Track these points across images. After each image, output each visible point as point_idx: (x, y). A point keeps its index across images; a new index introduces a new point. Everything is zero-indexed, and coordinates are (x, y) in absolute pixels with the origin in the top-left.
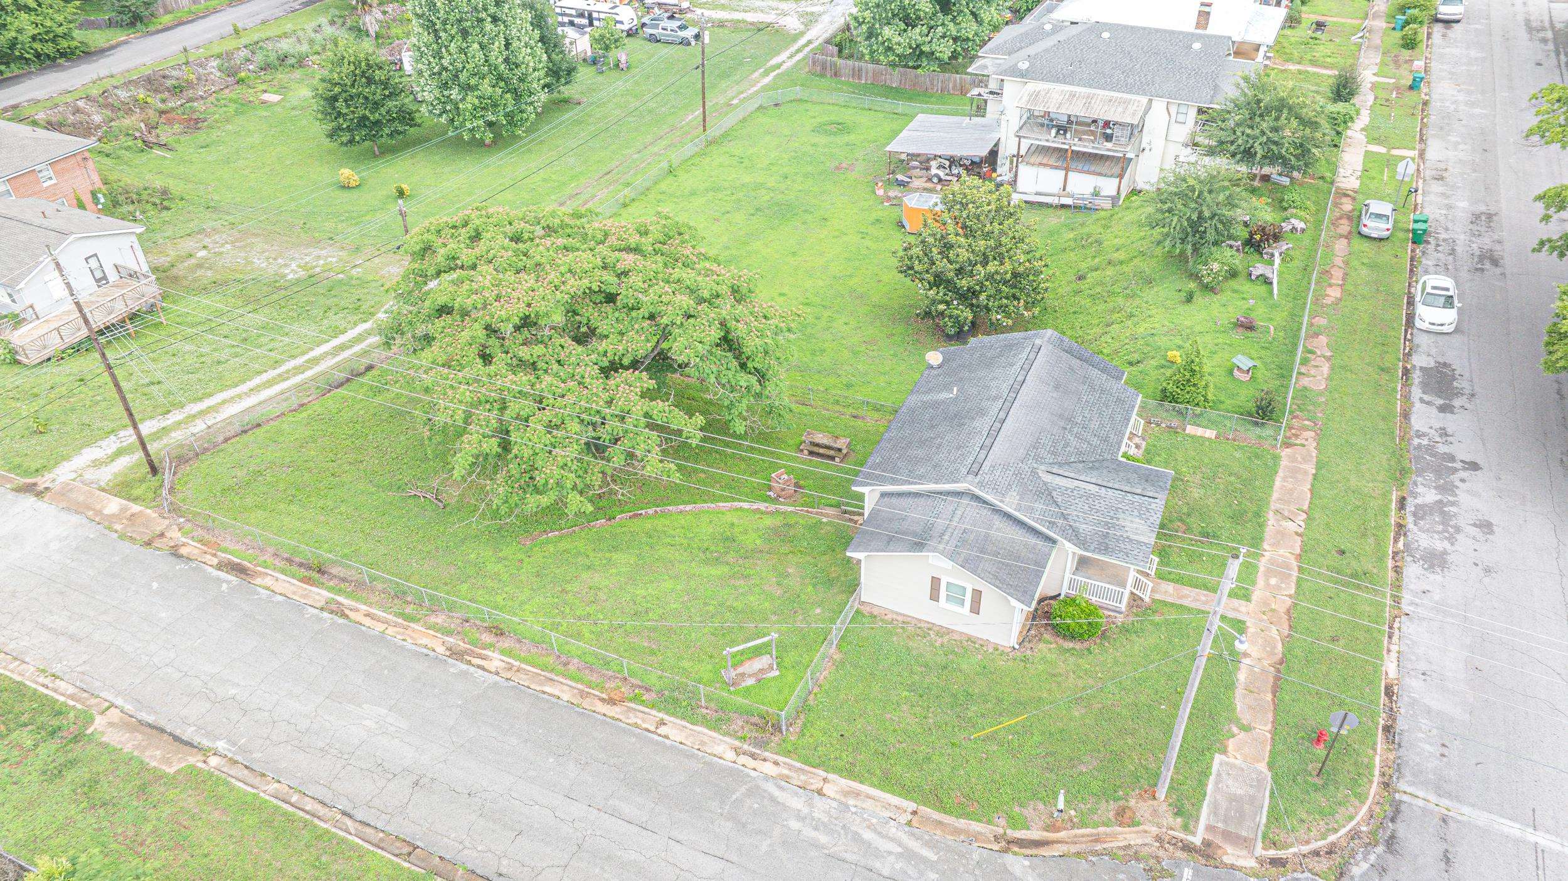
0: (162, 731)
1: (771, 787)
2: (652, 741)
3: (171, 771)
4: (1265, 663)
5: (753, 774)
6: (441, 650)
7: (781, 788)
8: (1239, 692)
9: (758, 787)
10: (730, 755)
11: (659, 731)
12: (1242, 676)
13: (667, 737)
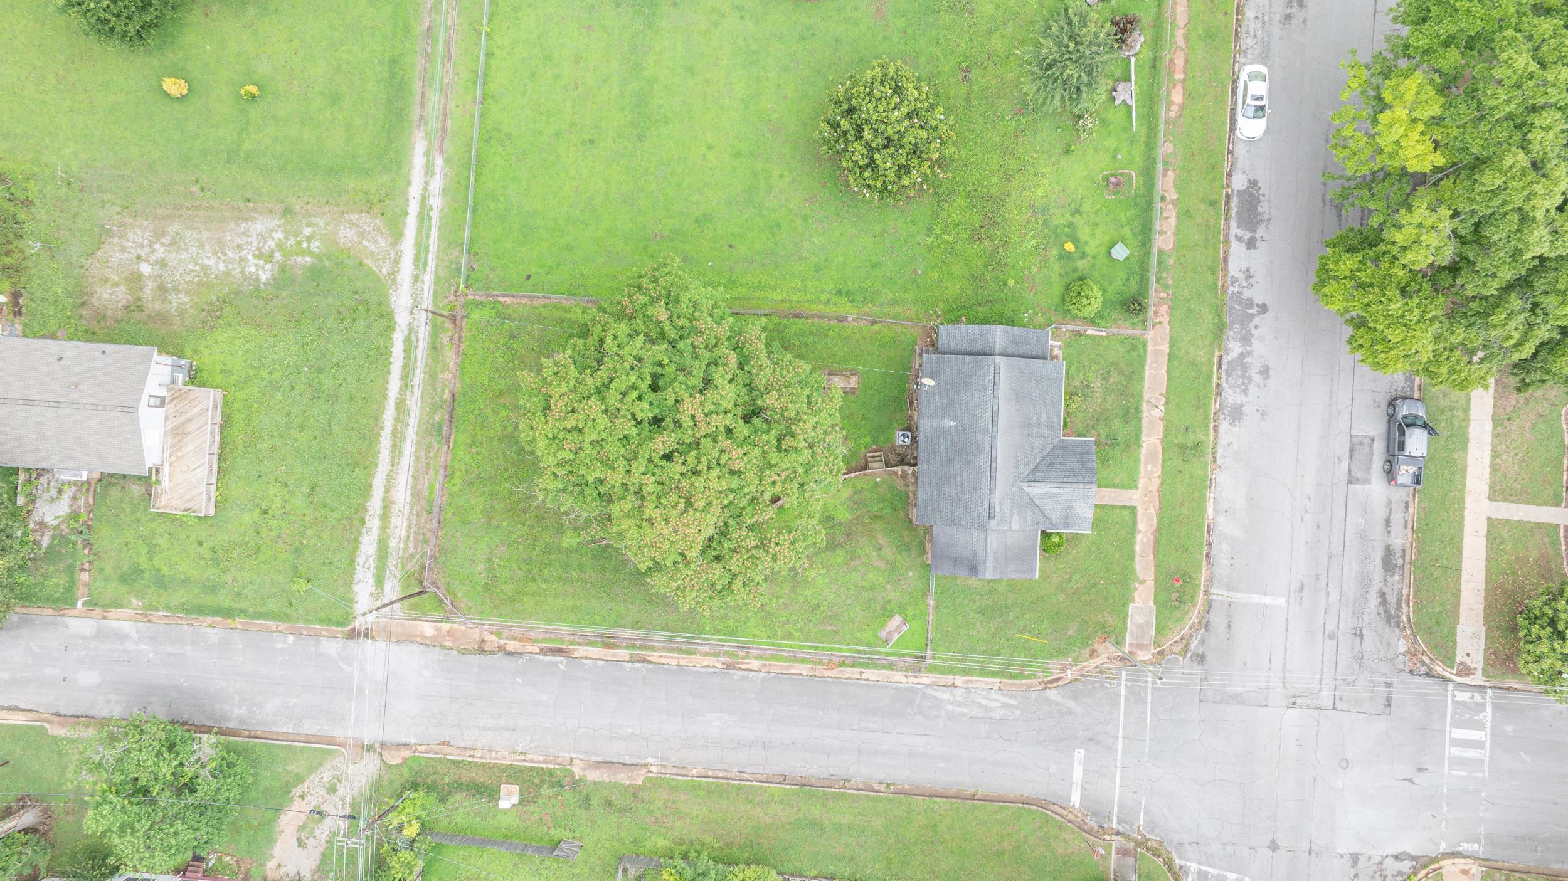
0: (613, 763)
1: (931, 692)
2: (863, 685)
3: (640, 782)
4: (1148, 534)
5: (920, 686)
6: (719, 665)
7: (935, 690)
8: (1137, 559)
9: (925, 694)
10: (904, 680)
11: (863, 677)
12: (1138, 548)
13: (868, 680)
